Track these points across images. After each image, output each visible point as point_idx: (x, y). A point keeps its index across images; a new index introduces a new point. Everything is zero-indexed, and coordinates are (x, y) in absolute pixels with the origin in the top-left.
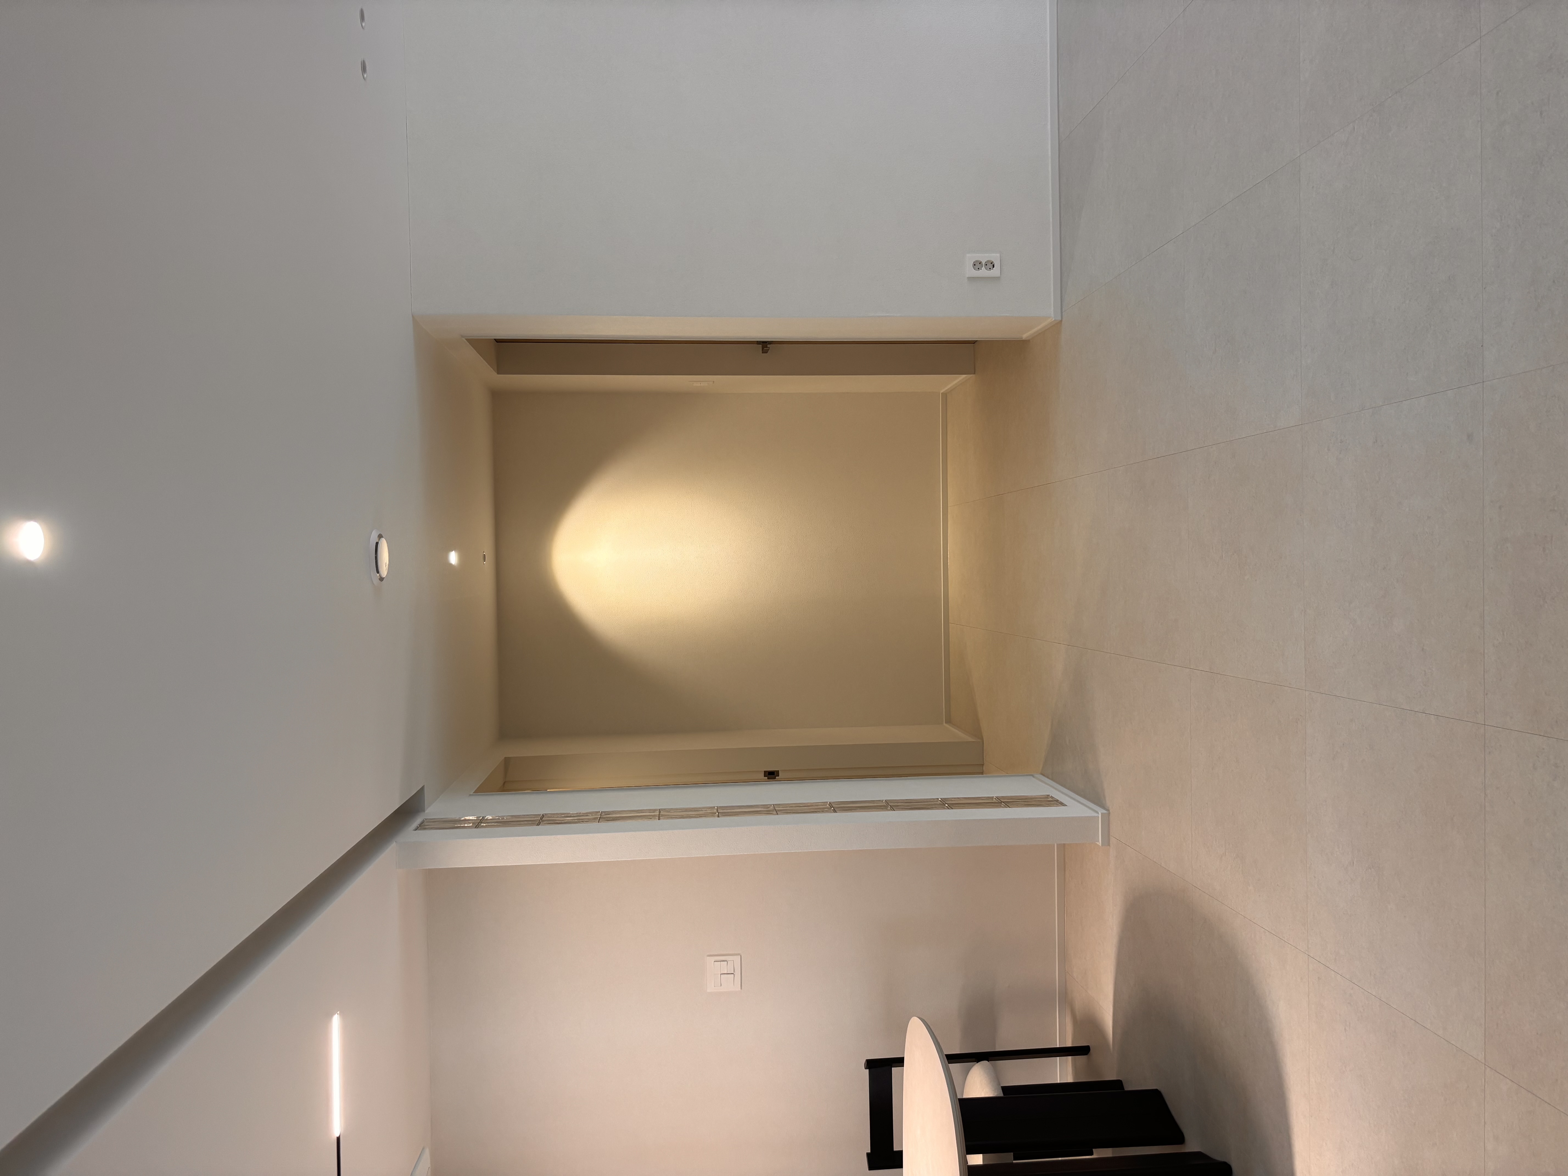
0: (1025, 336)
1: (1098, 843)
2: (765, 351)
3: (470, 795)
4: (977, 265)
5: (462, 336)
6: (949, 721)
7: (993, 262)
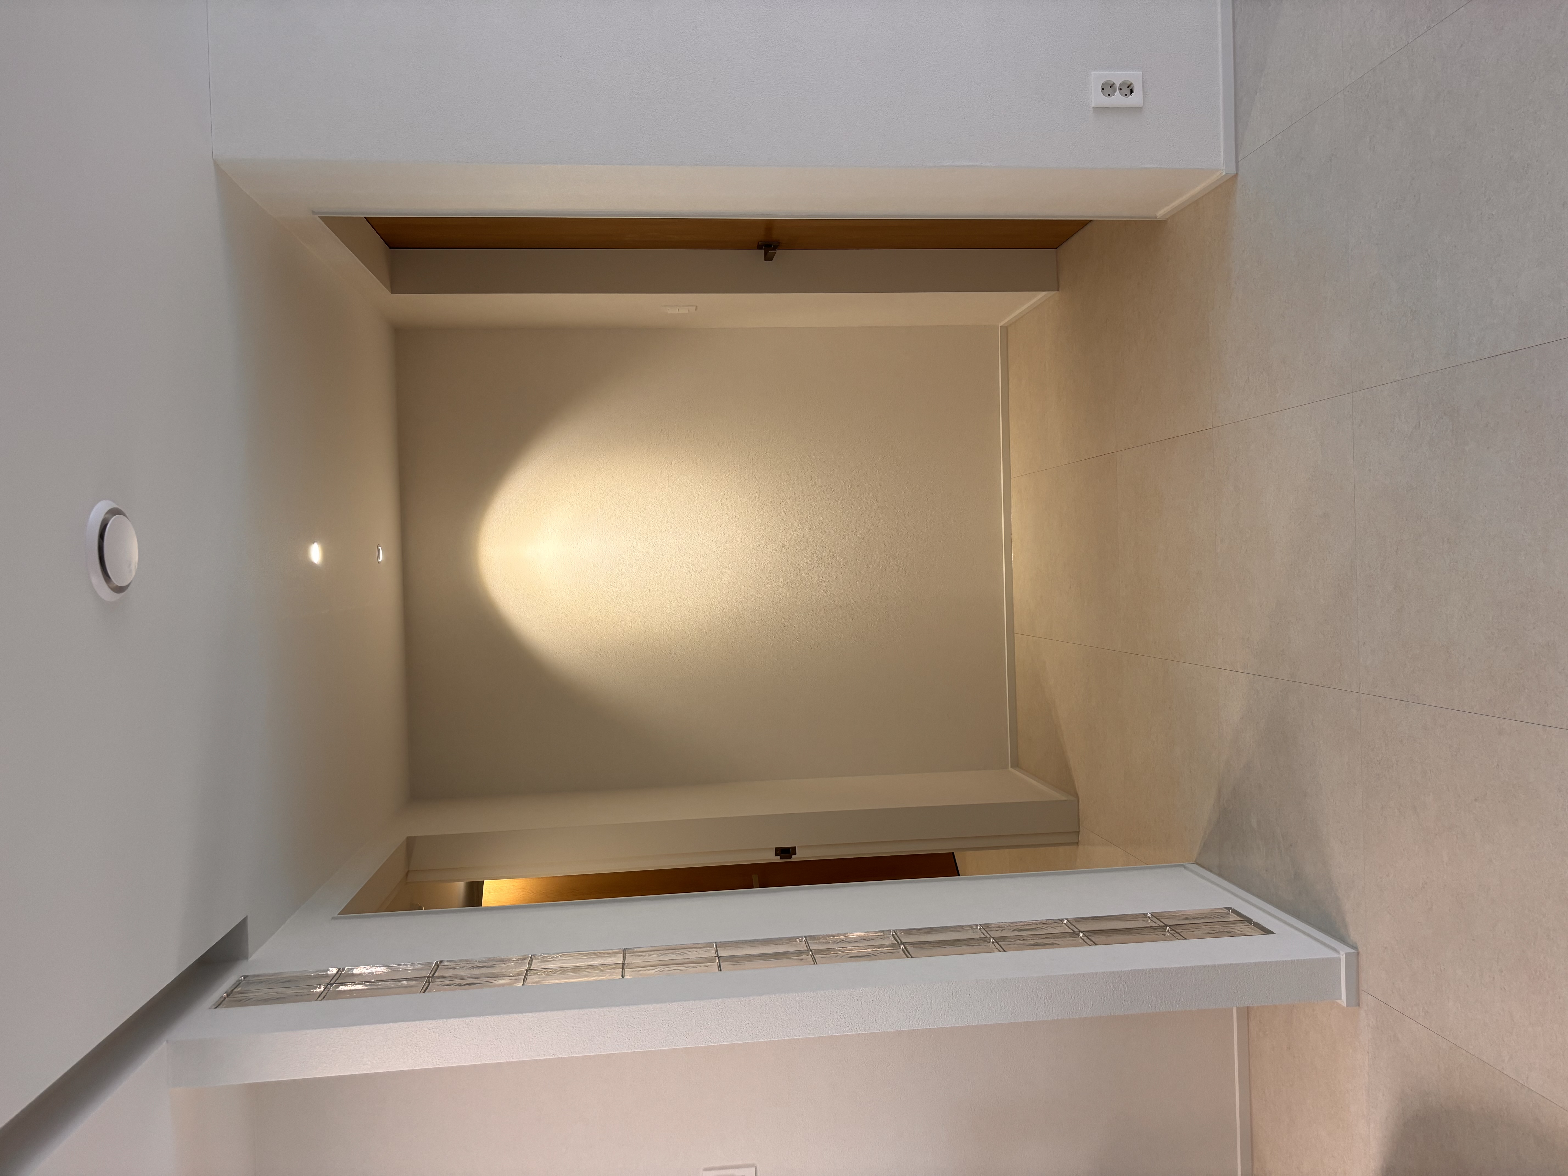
0: (1161, 214)
1: (1338, 1001)
2: (768, 258)
3: (334, 918)
4: (1108, 88)
5: (314, 213)
6: (1016, 764)
7: (1131, 84)
